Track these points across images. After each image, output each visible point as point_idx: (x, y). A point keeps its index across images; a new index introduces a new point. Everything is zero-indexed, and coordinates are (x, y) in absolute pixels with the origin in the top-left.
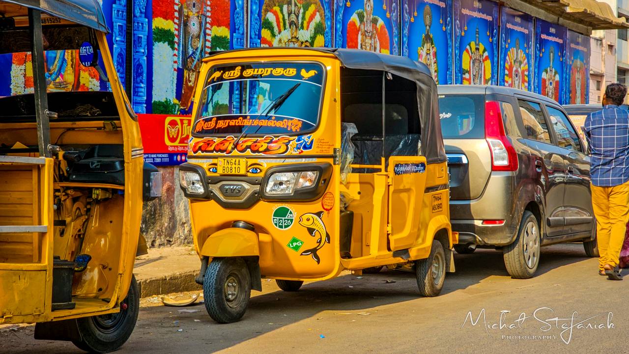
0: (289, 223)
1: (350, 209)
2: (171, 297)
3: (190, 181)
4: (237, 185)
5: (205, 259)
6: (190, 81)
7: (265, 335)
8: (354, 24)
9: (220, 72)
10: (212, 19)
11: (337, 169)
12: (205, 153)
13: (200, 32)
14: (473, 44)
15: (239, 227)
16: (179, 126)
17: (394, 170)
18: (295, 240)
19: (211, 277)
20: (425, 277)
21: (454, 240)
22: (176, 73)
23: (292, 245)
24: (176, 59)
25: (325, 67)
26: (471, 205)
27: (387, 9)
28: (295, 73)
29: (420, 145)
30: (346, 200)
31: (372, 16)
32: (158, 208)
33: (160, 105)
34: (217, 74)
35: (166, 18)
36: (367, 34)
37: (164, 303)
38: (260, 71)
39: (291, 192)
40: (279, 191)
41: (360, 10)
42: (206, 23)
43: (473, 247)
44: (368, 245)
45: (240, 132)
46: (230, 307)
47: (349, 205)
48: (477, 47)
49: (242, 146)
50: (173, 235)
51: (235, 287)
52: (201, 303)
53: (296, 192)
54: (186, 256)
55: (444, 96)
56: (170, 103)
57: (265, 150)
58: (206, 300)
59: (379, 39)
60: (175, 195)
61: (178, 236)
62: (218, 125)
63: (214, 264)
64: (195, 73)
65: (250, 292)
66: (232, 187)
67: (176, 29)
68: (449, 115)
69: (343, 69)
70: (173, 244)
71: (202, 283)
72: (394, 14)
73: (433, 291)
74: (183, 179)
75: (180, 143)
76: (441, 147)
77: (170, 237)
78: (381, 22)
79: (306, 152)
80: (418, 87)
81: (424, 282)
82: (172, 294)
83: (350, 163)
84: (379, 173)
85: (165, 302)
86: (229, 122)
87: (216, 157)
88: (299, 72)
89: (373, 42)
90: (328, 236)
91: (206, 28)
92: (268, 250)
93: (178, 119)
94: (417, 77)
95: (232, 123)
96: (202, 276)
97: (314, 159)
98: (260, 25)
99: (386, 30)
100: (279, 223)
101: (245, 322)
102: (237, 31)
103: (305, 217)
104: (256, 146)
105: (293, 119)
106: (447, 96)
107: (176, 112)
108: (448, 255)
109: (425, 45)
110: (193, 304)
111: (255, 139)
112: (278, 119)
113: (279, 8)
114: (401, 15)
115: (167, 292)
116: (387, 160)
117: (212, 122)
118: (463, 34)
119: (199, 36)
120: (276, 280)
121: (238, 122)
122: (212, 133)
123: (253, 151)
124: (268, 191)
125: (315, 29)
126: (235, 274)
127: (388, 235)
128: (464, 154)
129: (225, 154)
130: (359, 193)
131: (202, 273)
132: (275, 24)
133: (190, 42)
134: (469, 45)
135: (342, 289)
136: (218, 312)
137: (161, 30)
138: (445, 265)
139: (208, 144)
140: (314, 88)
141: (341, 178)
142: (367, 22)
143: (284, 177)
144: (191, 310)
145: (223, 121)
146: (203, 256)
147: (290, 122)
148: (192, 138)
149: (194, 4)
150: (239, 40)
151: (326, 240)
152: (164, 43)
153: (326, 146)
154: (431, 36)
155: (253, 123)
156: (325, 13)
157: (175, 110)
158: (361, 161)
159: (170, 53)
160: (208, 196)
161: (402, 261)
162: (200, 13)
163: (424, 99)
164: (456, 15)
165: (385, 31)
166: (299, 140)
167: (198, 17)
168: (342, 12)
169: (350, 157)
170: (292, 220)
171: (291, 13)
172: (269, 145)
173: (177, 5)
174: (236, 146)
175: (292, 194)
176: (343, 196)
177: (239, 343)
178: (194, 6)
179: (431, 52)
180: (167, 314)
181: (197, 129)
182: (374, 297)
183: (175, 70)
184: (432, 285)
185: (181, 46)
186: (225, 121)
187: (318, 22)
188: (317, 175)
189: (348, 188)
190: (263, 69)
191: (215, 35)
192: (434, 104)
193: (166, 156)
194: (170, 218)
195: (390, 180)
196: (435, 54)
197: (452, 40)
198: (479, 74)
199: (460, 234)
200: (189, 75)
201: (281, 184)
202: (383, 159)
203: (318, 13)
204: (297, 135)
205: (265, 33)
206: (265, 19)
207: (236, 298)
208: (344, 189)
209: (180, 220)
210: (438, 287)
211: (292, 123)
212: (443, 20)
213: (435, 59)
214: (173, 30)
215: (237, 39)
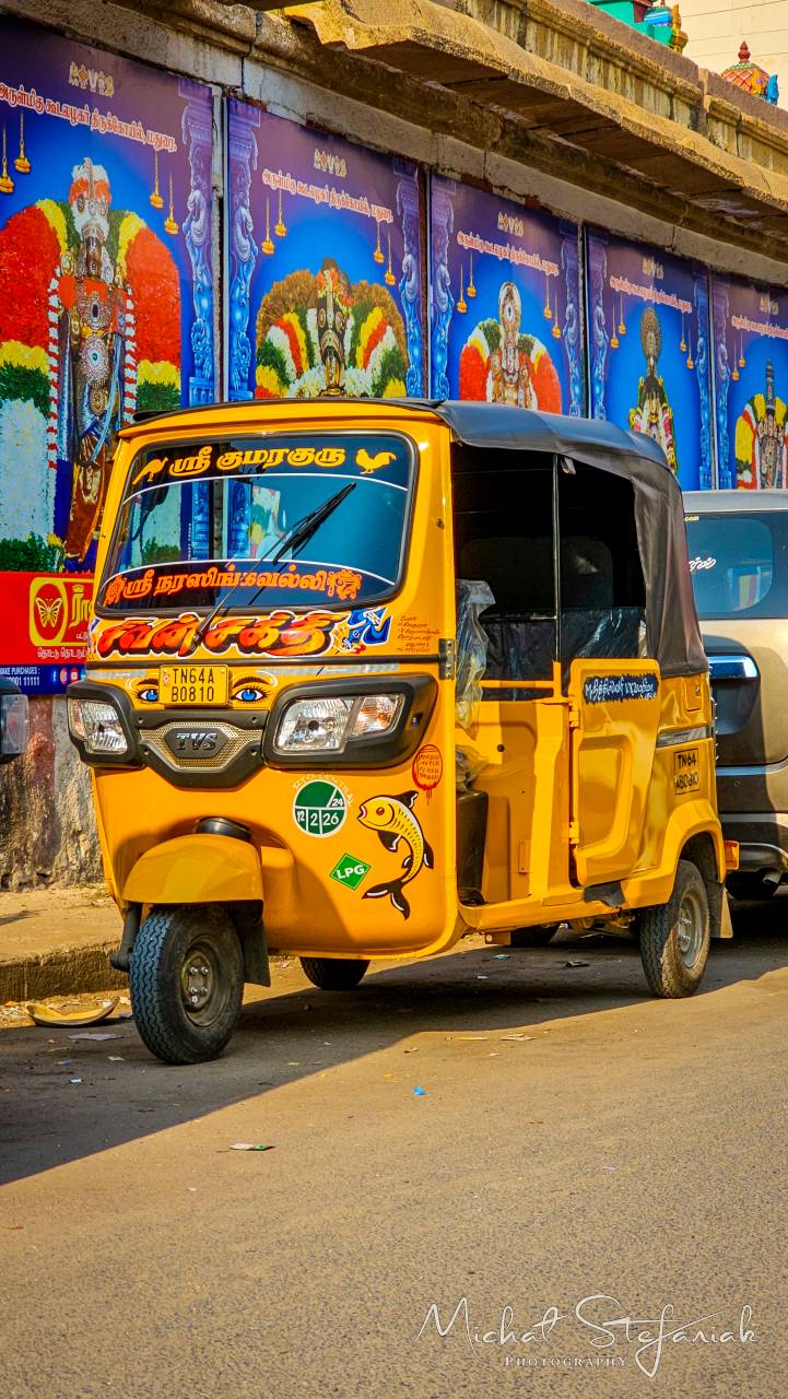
0: (335, 820)
1: (480, 787)
2: (52, 1005)
3: (94, 724)
4: (207, 731)
5: (134, 910)
6: (87, 492)
7: (280, 1090)
8: (475, 353)
9: (162, 461)
10: (138, 344)
11: (448, 688)
12: (128, 655)
13: (110, 375)
14: (759, 399)
15: (213, 832)
16: (64, 599)
17: (584, 692)
18: (348, 862)
19: (149, 951)
20: (662, 948)
21: (729, 861)
22: (54, 472)
23: (343, 873)
24: (53, 438)
25: (416, 446)
26: (768, 779)
27: (553, 318)
28: (342, 458)
29: (642, 632)
30: (471, 764)
31: (518, 335)
32: (16, 795)
33: (16, 550)
34: (155, 466)
35: (28, 342)
36: (507, 378)
37: (34, 1019)
38: (257, 457)
39: (337, 746)
40: (307, 745)
41: (489, 321)
42: (124, 353)
43: (774, 878)
44: (525, 874)
45: (211, 602)
46: (195, 1024)
47: (477, 777)
48: (770, 406)
49: (217, 636)
50: (52, 861)
51: (205, 976)
52: (122, 1019)
53: (350, 744)
54: (85, 910)
55: (697, 518)
56: (41, 545)
57: (273, 644)
58: (138, 1009)
59: (535, 389)
60: (56, 764)
61: (64, 864)
62: (158, 587)
63: (156, 921)
64: (99, 473)
65: (242, 989)
66: (194, 736)
67: (52, 369)
68: (709, 563)
69: (456, 449)
70: (52, 883)
71: (126, 968)
72: (571, 330)
73: (680, 983)
74: (77, 719)
75: (64, 640)
76: (693, 640)
77: (45, 866)
78: (539, 349)
79: (373, 649)
80: (636, 493)
81: (659, 961)
82: (53, 999)
83: (476, 678)
84: (546, 700)
85: (36, 1016)
86: (185, 581)
87: (155, 665)
88: (351, 456)
89: (521, 396)
90: (428, 850)
91: (123, 366)
92: (286, 887)
93: (59, 583)
94: (635, 467)
95: (193, 581)
96: (126, 950)
97: (392, 666)
98: (253, 355)
99: (553, 367)
100: (310, 820)
101: (230, 1060)
102: (197, 371)
103: (372, 806)
104: (251, 635)
105: (340, 570)
106: (703, 516)
107: (55, 567)
108: (714, 897)
109: (647, 403)
110: (102, 1022)
111: (248, 620)
112: (303, 570)
113: (297, 318)
114: (588, 334)
115: (42, 993)
116: (565, 669)
117: (145, 580)
118: (736, 375)
119: (107, 385)
120: (301, 958)
121: (208, 579)
122: (145, 607)
123: (245, 649)
124: (281, 742)
125: (384, 366)
126: (207, 945)
127: (572, 847)
128: (748, 655)
129: (176, 656)
130: (501, 748)
131: (127, 942)
132: (287, 355)
133: (86, 399)
134: (751, 402)
135: (463, 982)
136: (165, 1034)
137: (17, 371)
138: (708, 921)
139: (136, 632)
140: (387, 495)
141: (458, 713)
142: (506, 348)
143: (320, 710)
144: (99, 1036)
145: (171, 577)
146: (126, 901)
147: (334, 577)
148: (98, 621)
149: (95, 308)
150: (203, 392)
151: (423, 861)
152: (24, 401)
153: (419, 635)
154: (660, 381)
155: (244, 581)
156: (405, 328)
157: (53, 561)
158: (503, 672)
159: (41, 425)
160: (135, 760)
161: (606, 910)
162: (111, 330)
163: (652, 523)
164: (718, 330)
165: (549, 369)
166: (355, 620)
167: (105, 338)
168: (447, 327)
169: (477, 663)
170: (340, 814)
171: (326, 328)
172: (284, 632)
173: (55, 310)
174: (202, 636)
175: (342, 751)
176: (461, 755)
177: (219, 1108)
178: (95, 314)
179: (661, 420)
180: (42, 1044)
181: (109, 599)
182: (541, 1000)
183: (51, 464)
184: (679, 970)
185: (66, 407)
186: (176, 577)
187: (391, 349)
188: (399, 706)
189: (473, 738)
190: (264, 451)
191: (146, 382)
192: (677, 536)
193: (32, 670)
194: (45, 821)
195: (574, 716)
196: (670, 425)
197: (709, 393)
198: (774, 471)
199: (742, 848)
200: (85, 477)
201: (314, 725)
202: (557, 666)
203: (389, 329)
204: (351, 608)
205: (266, 377)
206: (263, 343)
207: (208, 1002)
208: (465, 740)
209: (69, 825)
210: (694, 973)
211: (337, 581)
212: (686, 343)
213: (670, 437)
214: (45, 370)
215: (199, 390)
